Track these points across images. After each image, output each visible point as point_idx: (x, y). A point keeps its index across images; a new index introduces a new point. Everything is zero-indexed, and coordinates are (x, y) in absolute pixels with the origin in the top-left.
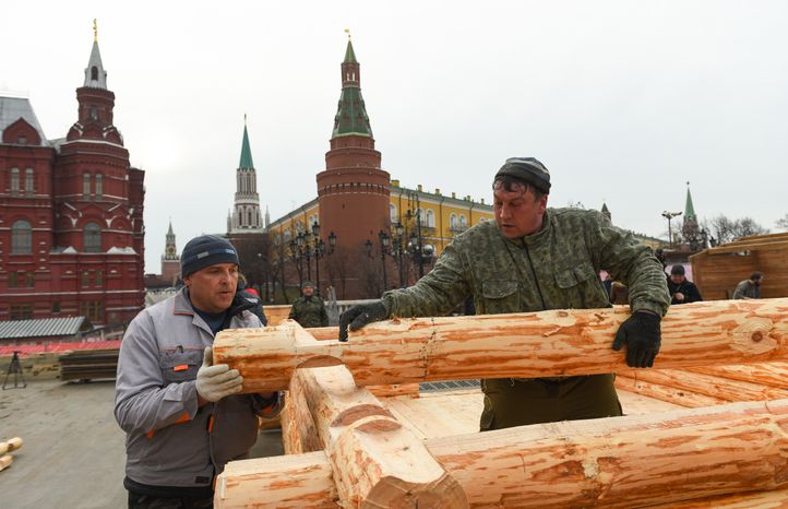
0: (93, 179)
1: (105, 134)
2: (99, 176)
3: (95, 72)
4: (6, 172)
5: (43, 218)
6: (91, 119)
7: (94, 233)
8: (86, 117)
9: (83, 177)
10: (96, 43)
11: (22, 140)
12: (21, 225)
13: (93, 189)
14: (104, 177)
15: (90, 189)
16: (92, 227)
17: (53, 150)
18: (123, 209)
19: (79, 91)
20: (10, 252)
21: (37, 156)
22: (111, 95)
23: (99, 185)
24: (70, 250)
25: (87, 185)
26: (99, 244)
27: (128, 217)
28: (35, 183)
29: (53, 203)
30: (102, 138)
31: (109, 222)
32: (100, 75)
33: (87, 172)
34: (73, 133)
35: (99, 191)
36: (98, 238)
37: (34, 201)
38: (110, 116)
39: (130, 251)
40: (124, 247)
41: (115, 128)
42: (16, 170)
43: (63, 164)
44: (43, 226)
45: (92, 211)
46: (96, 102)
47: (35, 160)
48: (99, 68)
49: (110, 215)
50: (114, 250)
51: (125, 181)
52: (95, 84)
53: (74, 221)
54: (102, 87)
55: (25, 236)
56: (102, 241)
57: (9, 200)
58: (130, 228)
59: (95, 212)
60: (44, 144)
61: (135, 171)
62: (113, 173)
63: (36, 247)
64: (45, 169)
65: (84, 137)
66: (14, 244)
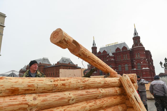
0: (137, 54)
1: (139, 45)
2: (139, 53)
3: (135, 33)
4: (123, 56)
5: (129, 63)
6: (136, 43)
7: (139, 65)
8: (135, 42)
9: (136, 54)
10: (135, 28)
11: (125, 50)
12: (126, 65)
13: (138, 56)
14: (140, 54)
15: (137, 57)
16: (139, 64)
17: (130, 50)
18: (145, 59)
19: (133, 38)
20: (125, 70)
21: (127, 52)
22: (139, 37)
23: (139, 55)
24: (135, 69)
25: (136, 56)
26: (140, 67)
27: (146, 61)
28: (128, 57)
29: (131, 60)
30: (138, 46)
31: (142, 63)
32: (136, 34)
33: (136, 53)
34: (133, 46)
35: (139, 57)
36: (140, 66)
37: (128, 60)
38: (140, 41)
39: (147, 68)
40: (146, 68)
41: (141, 43)
42: (124, 55)
43: (132, 52)
44: (130, 65)
45: (138, 61)
46: (137, 39)
47: (127, 53)
48: (136, 33)
49: (142, 61)
50: (144, 68)
51: (144, 53)
52: (136, 36)
53: (135, 63)
54: (137, 36)
55: (127, 67)
56: (141, 67)
57: (124, 61)
58: (147, 63)
59: (139, 61)
60: (128, 50)
61: (147, 51)
62: (141, 52)
63: (129, 69)
64: (129, 54)
65: (135, 47)
66: (125, 69)
